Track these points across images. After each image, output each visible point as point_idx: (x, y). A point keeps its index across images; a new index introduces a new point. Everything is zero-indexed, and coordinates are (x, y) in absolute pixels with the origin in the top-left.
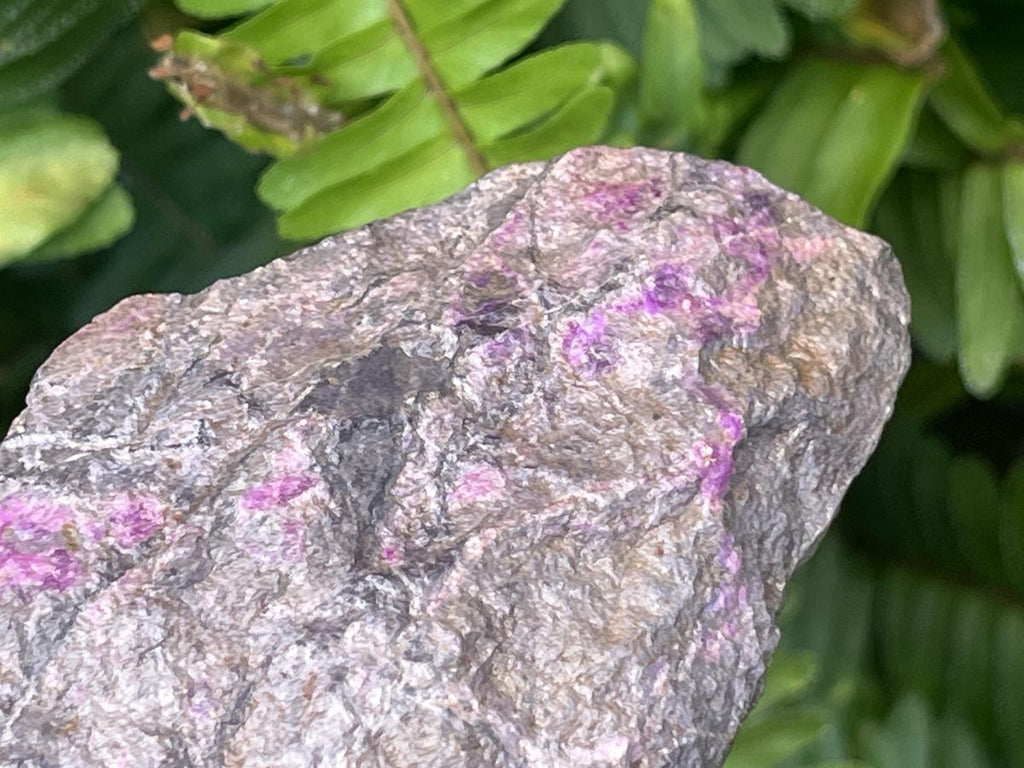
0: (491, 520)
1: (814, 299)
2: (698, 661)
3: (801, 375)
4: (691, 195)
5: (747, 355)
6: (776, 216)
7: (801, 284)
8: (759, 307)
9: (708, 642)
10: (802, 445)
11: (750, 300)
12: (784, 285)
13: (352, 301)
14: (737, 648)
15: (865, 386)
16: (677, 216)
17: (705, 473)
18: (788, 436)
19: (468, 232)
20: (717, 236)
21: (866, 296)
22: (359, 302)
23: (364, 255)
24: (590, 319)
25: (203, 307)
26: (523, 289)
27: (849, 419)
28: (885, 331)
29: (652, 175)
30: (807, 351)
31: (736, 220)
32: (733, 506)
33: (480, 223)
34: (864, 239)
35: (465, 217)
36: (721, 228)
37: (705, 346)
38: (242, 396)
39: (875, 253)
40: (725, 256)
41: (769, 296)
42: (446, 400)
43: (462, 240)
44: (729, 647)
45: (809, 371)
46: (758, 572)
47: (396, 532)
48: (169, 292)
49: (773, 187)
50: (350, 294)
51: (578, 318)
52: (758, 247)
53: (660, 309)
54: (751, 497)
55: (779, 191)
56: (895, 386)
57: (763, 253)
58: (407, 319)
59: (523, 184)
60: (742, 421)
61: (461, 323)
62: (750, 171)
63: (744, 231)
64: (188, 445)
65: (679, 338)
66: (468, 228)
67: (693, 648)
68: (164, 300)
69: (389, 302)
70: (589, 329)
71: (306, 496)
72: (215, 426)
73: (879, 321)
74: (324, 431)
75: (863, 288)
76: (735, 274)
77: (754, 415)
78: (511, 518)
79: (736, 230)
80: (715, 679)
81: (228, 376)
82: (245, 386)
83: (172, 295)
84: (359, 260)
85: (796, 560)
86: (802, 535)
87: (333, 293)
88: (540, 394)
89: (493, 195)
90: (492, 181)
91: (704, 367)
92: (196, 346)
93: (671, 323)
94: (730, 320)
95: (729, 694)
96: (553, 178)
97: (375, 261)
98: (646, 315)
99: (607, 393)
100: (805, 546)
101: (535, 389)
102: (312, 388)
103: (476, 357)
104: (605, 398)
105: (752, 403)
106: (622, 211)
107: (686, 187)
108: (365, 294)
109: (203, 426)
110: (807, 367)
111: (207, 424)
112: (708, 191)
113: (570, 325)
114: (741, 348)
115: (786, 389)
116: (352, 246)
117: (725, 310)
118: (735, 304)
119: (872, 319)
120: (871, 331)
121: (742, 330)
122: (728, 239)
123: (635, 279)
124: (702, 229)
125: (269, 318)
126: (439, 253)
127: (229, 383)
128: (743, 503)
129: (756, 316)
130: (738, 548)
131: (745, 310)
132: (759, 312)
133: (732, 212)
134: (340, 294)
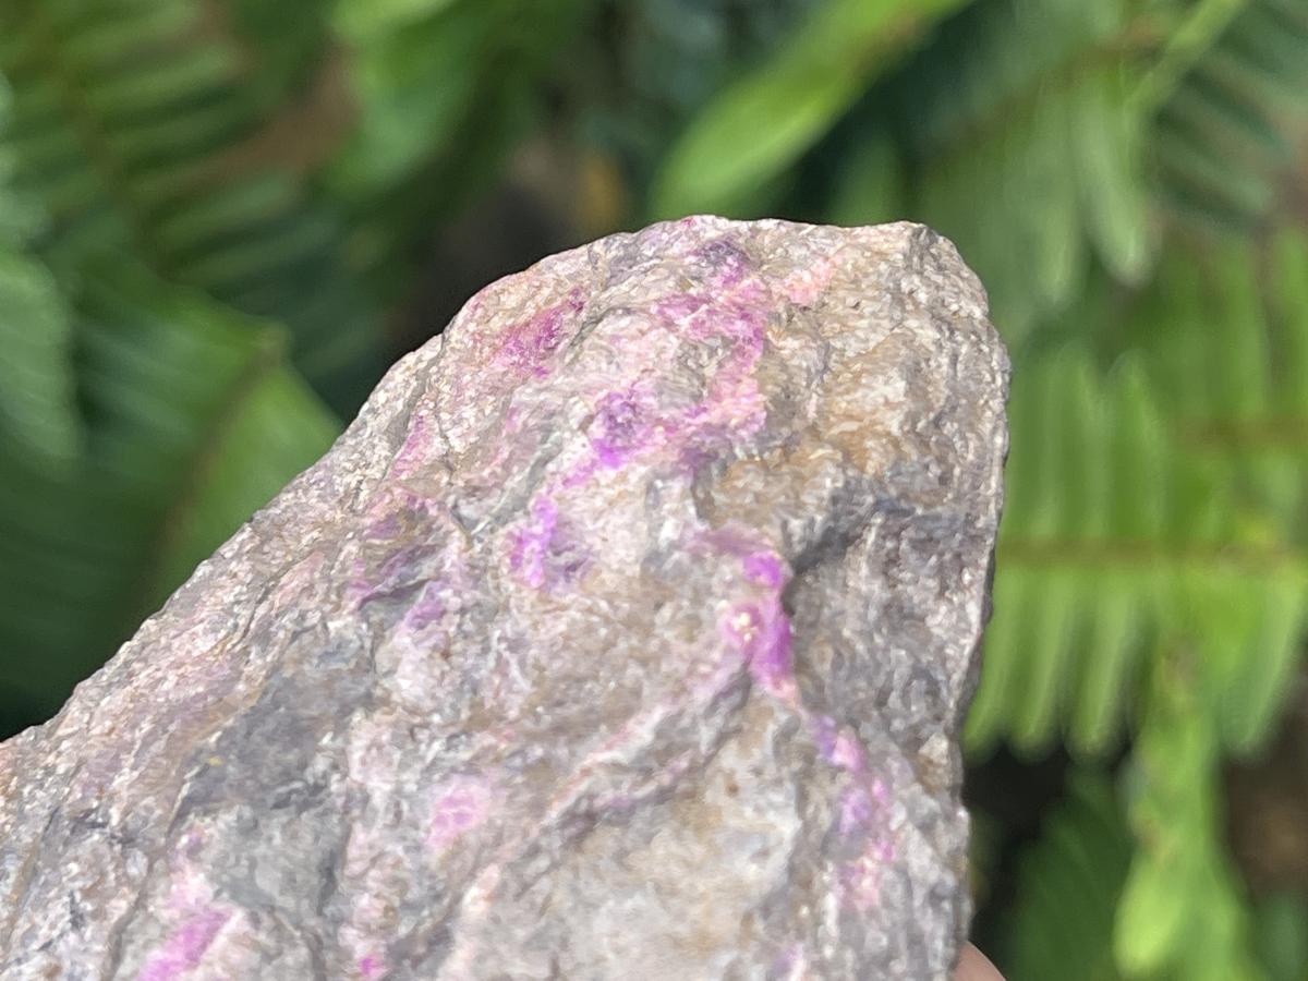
0: (485, 854)
1: (838, 344)
2: (847, 916)
3: (849, 453)
4: (624, 287)
5: (764, 465)
6: (748, 260)
7: (816, 333)
8: (761, 390)
9: (853, 880)
10: (890, 545)
11: (747, 386)
12: (790, 345)
13: (239, 634)
14: (902, 870)
15: (949, 428)
16: (607, 327)
17: (750, 651)
18: (865, 541)
19: (368, 472)
20: (669, 324)
21: (910, 307)
22: (247, 630)
23: (246, 565)
24: (534, 517)
25: (61, 732)
26: (437, 518)
27: (944, 480)
28: (951, 338)
29: (571, 286)
30: (850, 417)
31: (693, 292)
32: (814, 677)
33: (382, 449)
34: (882, 232)
35: (362, 454)
36: (670, 312)
37: (696, 477)
38: (113, 837)
39: (903, 244)
40: (691, 348)
41: (773, 370)
42: (377, 716)
43: (363, 486)
44: (889, 875)
45: (861, 443)
46: (894, 748)
47: (368, 930)
48: (19, 731)
49: (735, 224)
50: (236, 626)
51: (518, 524)
52: (735, 313)
53: (624, 457)
54: (839, 654)
55: (744, 226)
56: (997, 404)
57: (745, 317)
58: (299, 629)
59: (423, 376)
60: (778, 556)
61: (365, 600)
62: (697, 218)
63: (709, 300)
64: (61, 936)
65: (659, 484)
66: (367, 466)
67: (831, 903)
68: (15, 745)
69: (277, 616)
70: (538, 529)
71: (221, 940)
72: (88, 894)
73: (940, 330)
74: (217, 836)
75: (899, 298)
76: (714, 362)
77: (795, 539)
78: (511, 837)
79: (694, 304)
80: (883, 930)
81: (93, 816)
82: (115, 820)
83: (24, 733)
84: (241, 575)
85: (952, 704)
86: (943, 664)
87: (211, 636)
88: (503, 646)
89: (391, 408)
90: (387, 391)
91: (705, 509)
92: (54, 791)
93: (642, 470)
94: (724, 426)
95: (916, 942)
96: (453, 349)
97: (259, 567)
98: (607, 474)
99: (589, 602)
100: (957, 677)
101: (494, 643)
102: (188, 785)
103: (402, 637)
104: (590, 611)
105: (785, 525)
106: (542, 351)
107: (613, 280)
108: (252, 618)
109: (73, 901)
110: (856, 440)
111: (78, 896)
112: (645, 272)
113: (510, 535)
114: (751, 456)
115: (830, 481)
116: (232, 558)
117: (713, 416)
118: (727, 402)
119: (927, 334)
120: (933, 348)
121: (743, 433)
122: (684, 322)
123: (573, 432)
124: (645, 325)
125: (139, 706)
126: (339, 516)
127: (94, 825)
128: (827, 667)
129: (757, 404)
130: (848, 730)
131: (742, 405)
132: (761, 398)
133: (683, 283)
134: (223, 633)
